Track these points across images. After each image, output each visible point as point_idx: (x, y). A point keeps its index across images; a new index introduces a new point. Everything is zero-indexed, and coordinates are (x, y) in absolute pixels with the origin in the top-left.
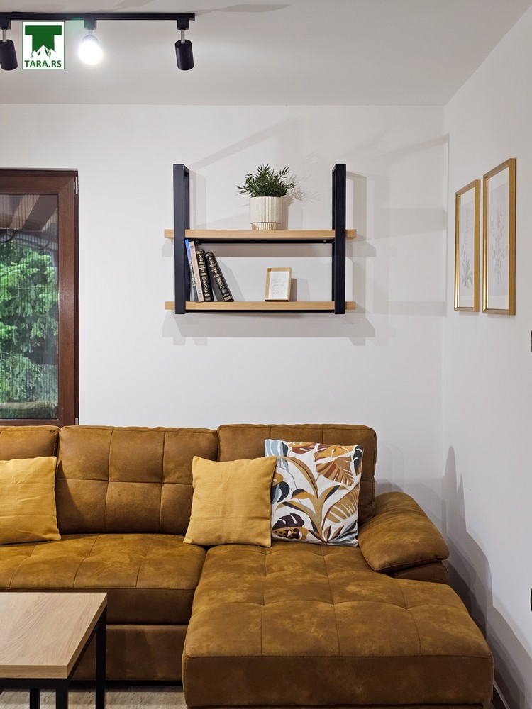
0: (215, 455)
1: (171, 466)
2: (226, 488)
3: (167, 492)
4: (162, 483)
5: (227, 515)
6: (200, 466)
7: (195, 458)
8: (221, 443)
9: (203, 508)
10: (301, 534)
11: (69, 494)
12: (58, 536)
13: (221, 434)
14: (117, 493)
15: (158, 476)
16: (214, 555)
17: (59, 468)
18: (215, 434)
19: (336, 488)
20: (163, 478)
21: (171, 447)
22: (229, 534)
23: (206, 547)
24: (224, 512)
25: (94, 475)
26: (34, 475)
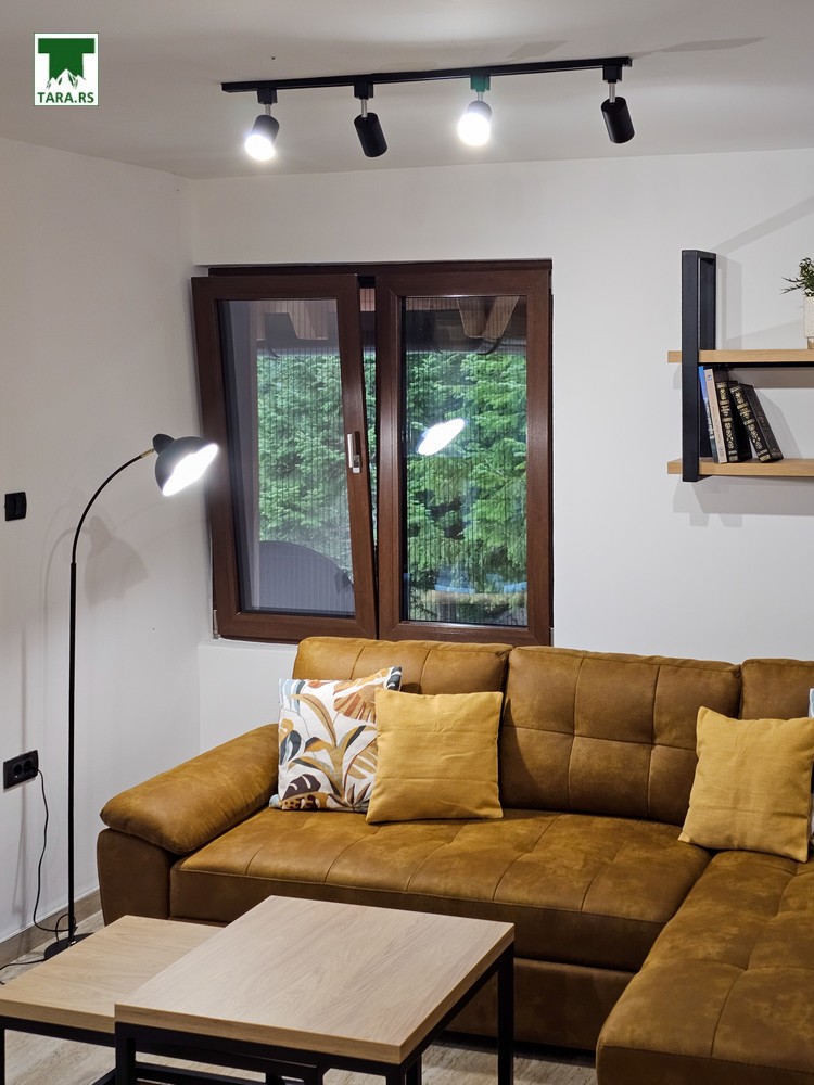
0: (733, 709)
1: (665, 719)
2: (742, 763)
3: (658, 758)
4: (653, 744)
5: (740, 806)
6: (709, 723)
7: (702, 709)
8: (745, 688)
9: (708, 791)
11: (518, 749)
12: (499, 813)
13: (745, 674)
14: (585, 754)
15: (646, 733)
17: (505, 709)
18: (738, 672)
20: (653, 737)
21: (666, 687)
22: (744, 835)
23: (712, 852)
24: (736, 800)
25: (553, 724)
26: (468, 719)
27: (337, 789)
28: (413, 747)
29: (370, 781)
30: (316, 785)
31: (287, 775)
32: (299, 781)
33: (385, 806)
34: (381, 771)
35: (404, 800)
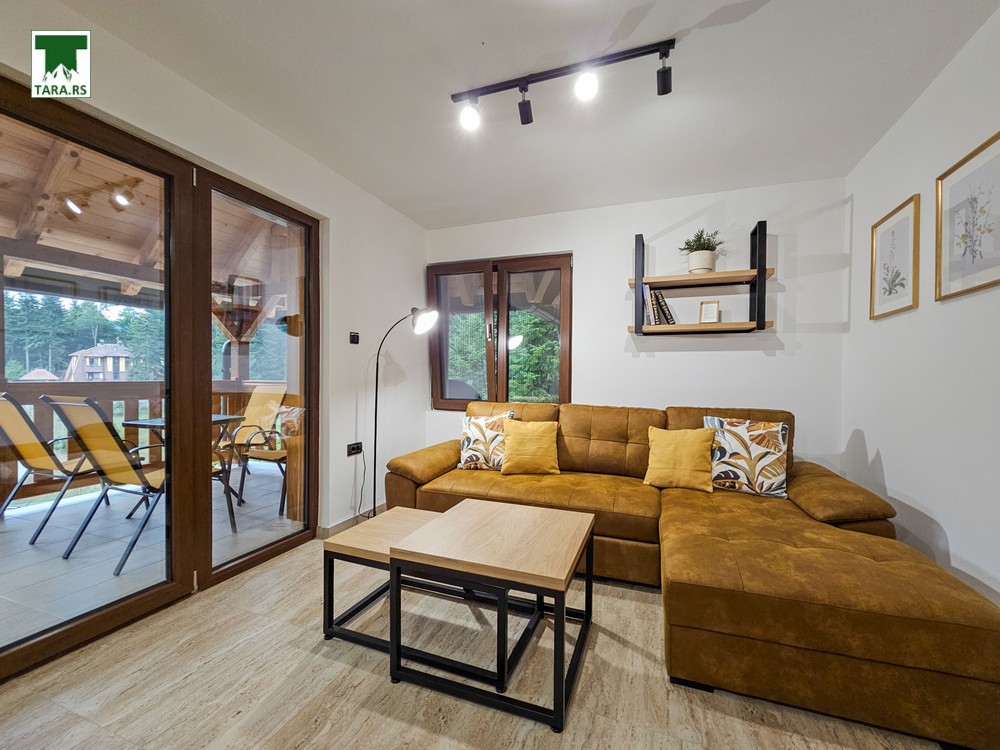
0: (665, 426)
1: (634, 431)
2: (676, 448)
3: (630, 449)
4: (628, 443)
5: (677, 467)
6: (654, 433)
7: (650, 427)
8: (669, 418)
9: (658, 461)
10: (737, 485)
11: (565, 446)
12: (559, 472)
13: (668, 413)
14: (597, 448)
15: (624, 438)
16: (668, 495)
17: (559, 429)
18: (665, 412)
19: (767, 453)
20: (627, 440)
21: (633, 419)
22: (679, 481)
23: (661, 489)
24: (675, 465)
25: (581, 435)
26: (544, 432)
27: (487, 460)
28: (521, 443)
29: (501, 457)
30: (478, 459)
31: (465, 455)
32: (470, 457)
33: (509, 467)
34: (507, 452)
35: (518, 465)
